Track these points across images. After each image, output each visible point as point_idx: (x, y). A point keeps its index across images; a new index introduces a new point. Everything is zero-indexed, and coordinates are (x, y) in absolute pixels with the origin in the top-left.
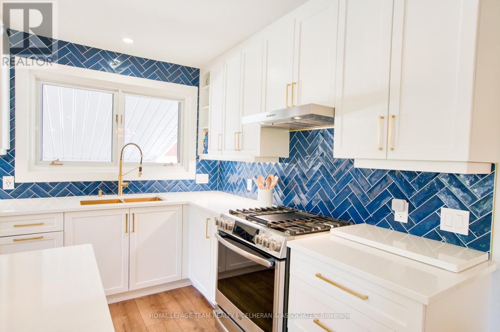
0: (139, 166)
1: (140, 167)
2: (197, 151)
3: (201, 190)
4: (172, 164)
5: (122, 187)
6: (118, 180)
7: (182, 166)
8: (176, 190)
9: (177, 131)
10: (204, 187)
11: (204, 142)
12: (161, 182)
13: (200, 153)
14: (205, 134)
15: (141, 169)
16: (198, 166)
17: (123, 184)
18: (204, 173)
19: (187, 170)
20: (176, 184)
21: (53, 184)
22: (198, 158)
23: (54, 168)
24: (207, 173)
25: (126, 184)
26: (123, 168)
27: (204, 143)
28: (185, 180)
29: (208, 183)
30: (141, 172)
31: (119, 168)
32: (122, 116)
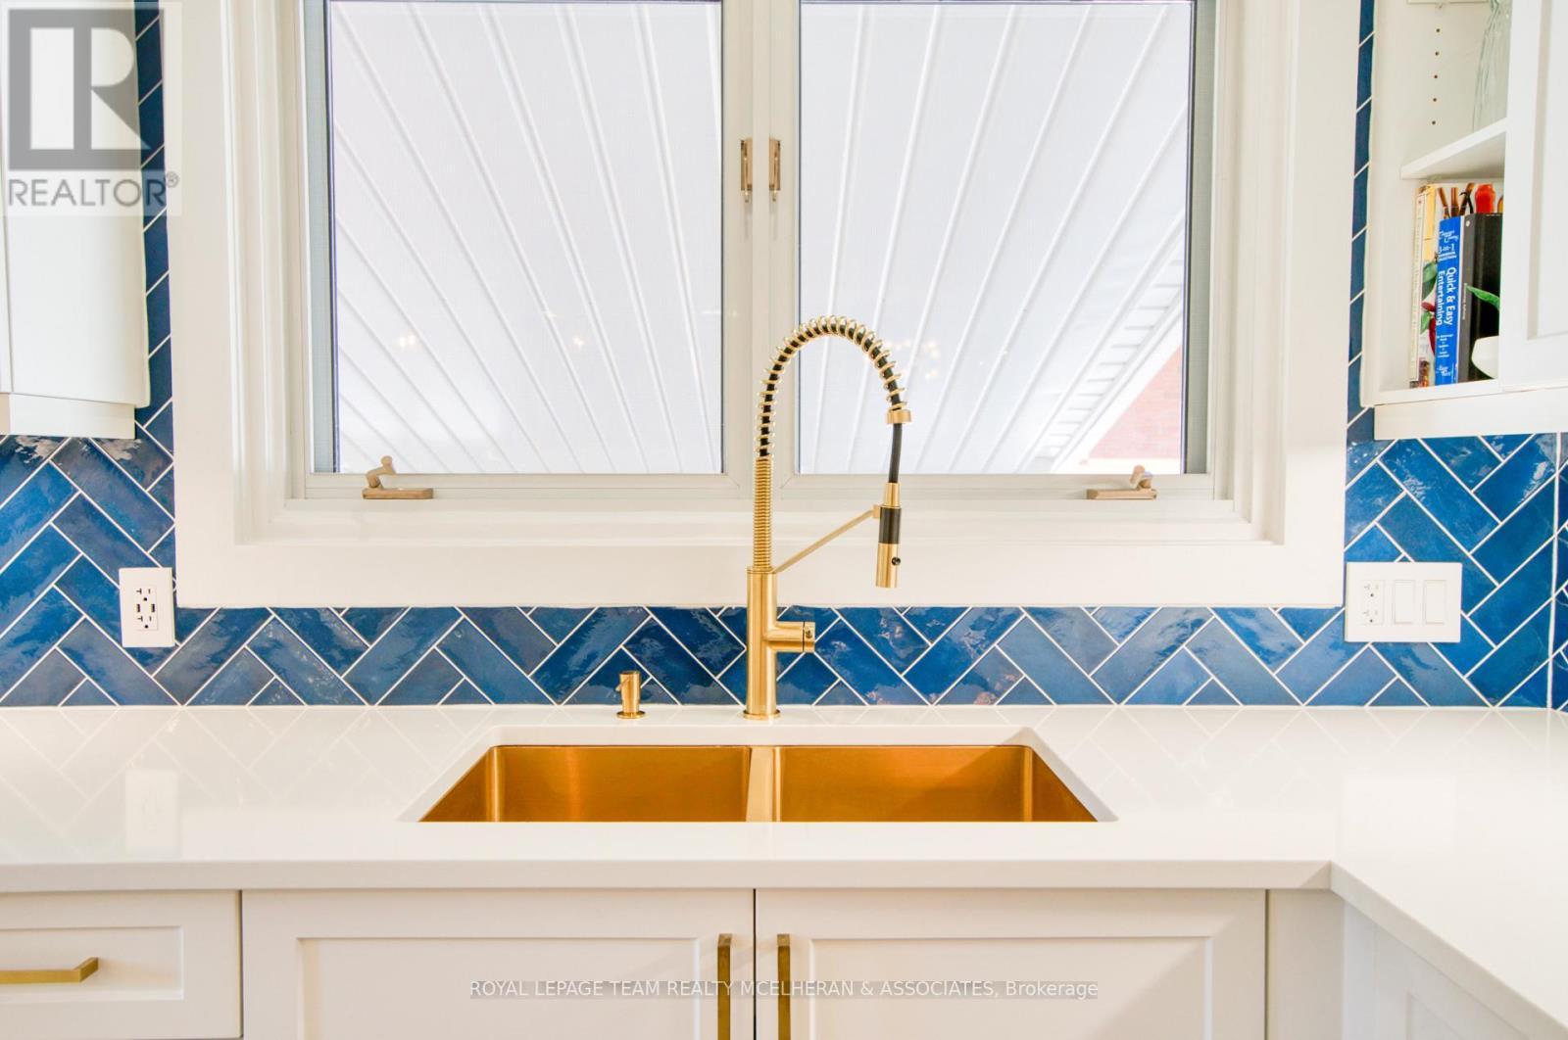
0: (882, 501)
1: (888, 505)
2: (1354, 372)
3: (1396, 698)
4: (1142, 485)
5: (770, 653)
6: (745, 606)
7: (1226, 494)
8: (1180, 691)
9: (1178, 274)
10: (1417, 671)
11: (1428, 286)
12: (1058, 623)
13: (1383, 389)
14: (1439, 215)
15: (890, 524)
16: (1364, 495)
17: (775, 630)
18: (1421, 556)
19: (1271, 533)
20: (1180, 641)
21: (369, 620)
22: (1362, 429)
23: (384, 514)
24: (1448, 554)
25: (795, 631)
26: (777, 518)
27: (1430, 299)
28: (1249, 613)
29: (1454, 636)
30: (895, 550)
31: (748, 518)
32: (777, 146)
